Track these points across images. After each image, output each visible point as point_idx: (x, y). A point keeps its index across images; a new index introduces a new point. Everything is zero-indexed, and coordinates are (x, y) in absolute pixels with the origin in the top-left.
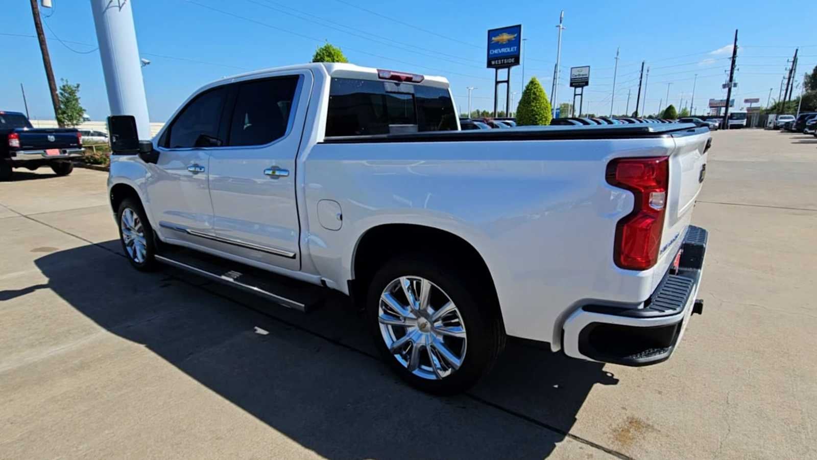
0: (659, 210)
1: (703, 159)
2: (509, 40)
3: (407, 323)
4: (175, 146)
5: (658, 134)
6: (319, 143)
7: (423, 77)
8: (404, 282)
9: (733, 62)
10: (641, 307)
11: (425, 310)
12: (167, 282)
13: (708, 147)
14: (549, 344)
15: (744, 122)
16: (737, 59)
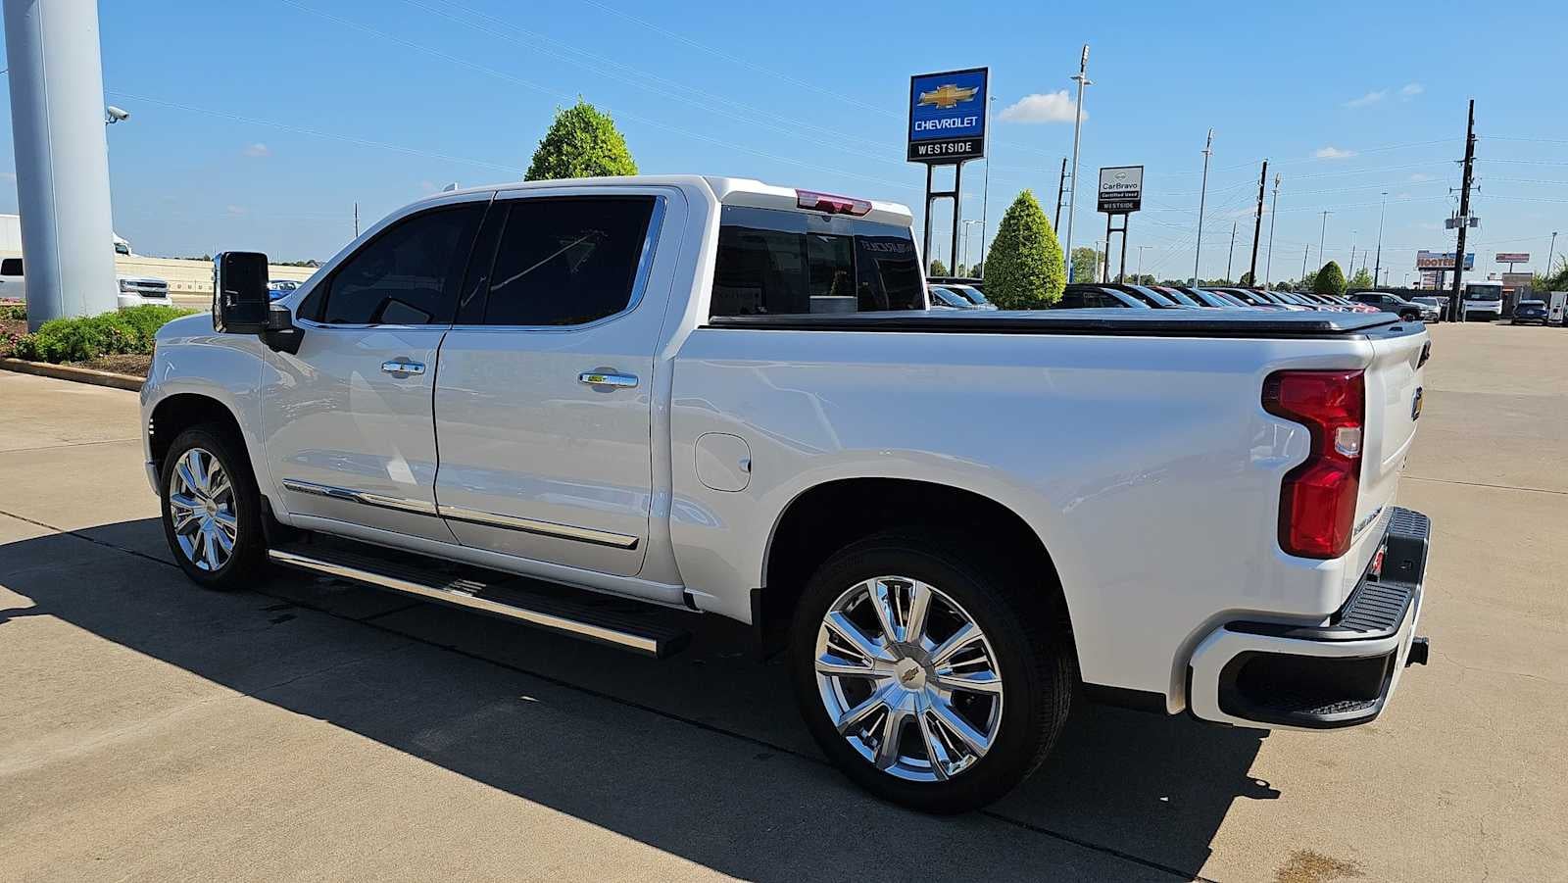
0: (1351, 457)
1: (1417, 378)
2: (959, 102)
3: (879, 670)
4: (333, 319)
5: (1345, 333)
6: (701, 327)
7: (869, 204)
8: (876, 589)
9: (1468, 171)
10: (1326, 623)
11: (916, 643)
12: (286, 612)
13: (1424, 357)
14: (1163, 697)
15: (1498, 307)
16: (1475, 164)
